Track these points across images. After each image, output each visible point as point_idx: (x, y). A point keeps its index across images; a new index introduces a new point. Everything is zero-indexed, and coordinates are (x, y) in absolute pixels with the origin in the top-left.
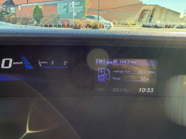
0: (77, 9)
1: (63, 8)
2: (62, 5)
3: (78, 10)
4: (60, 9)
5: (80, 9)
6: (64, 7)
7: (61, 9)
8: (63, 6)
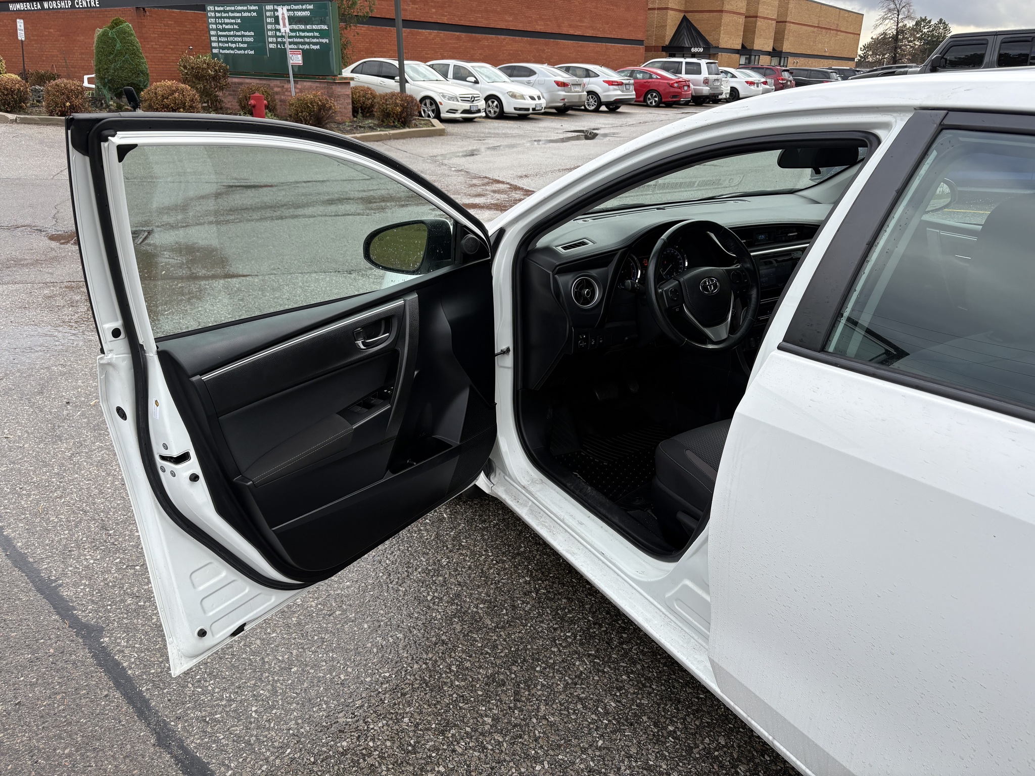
0: (302, 34)
1: (236, 27)
2: (231, 14)
3: (307, 40)
4: (224, 30)
5: (317, 34)
6: (239, 21)
7: (229, 30)
8: (233, 18)
